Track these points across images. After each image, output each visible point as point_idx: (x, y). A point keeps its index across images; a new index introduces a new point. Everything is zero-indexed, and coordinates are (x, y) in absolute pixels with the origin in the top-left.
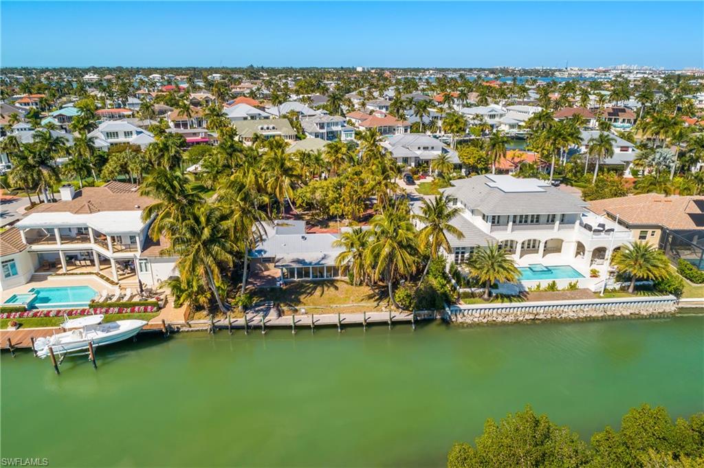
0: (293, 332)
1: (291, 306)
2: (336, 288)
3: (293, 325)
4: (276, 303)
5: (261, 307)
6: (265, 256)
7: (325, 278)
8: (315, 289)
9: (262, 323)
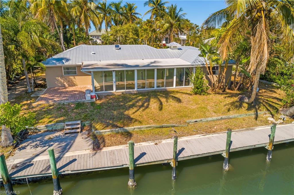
0: (130, 183)
1: (117, 127)
2: (179, 100)
3: (131, 168)
4: (87, 123)
5: (57, 134)
6: (67, 64)
7: (155, 88)
8: (148, 100)
9: (51, 172)
